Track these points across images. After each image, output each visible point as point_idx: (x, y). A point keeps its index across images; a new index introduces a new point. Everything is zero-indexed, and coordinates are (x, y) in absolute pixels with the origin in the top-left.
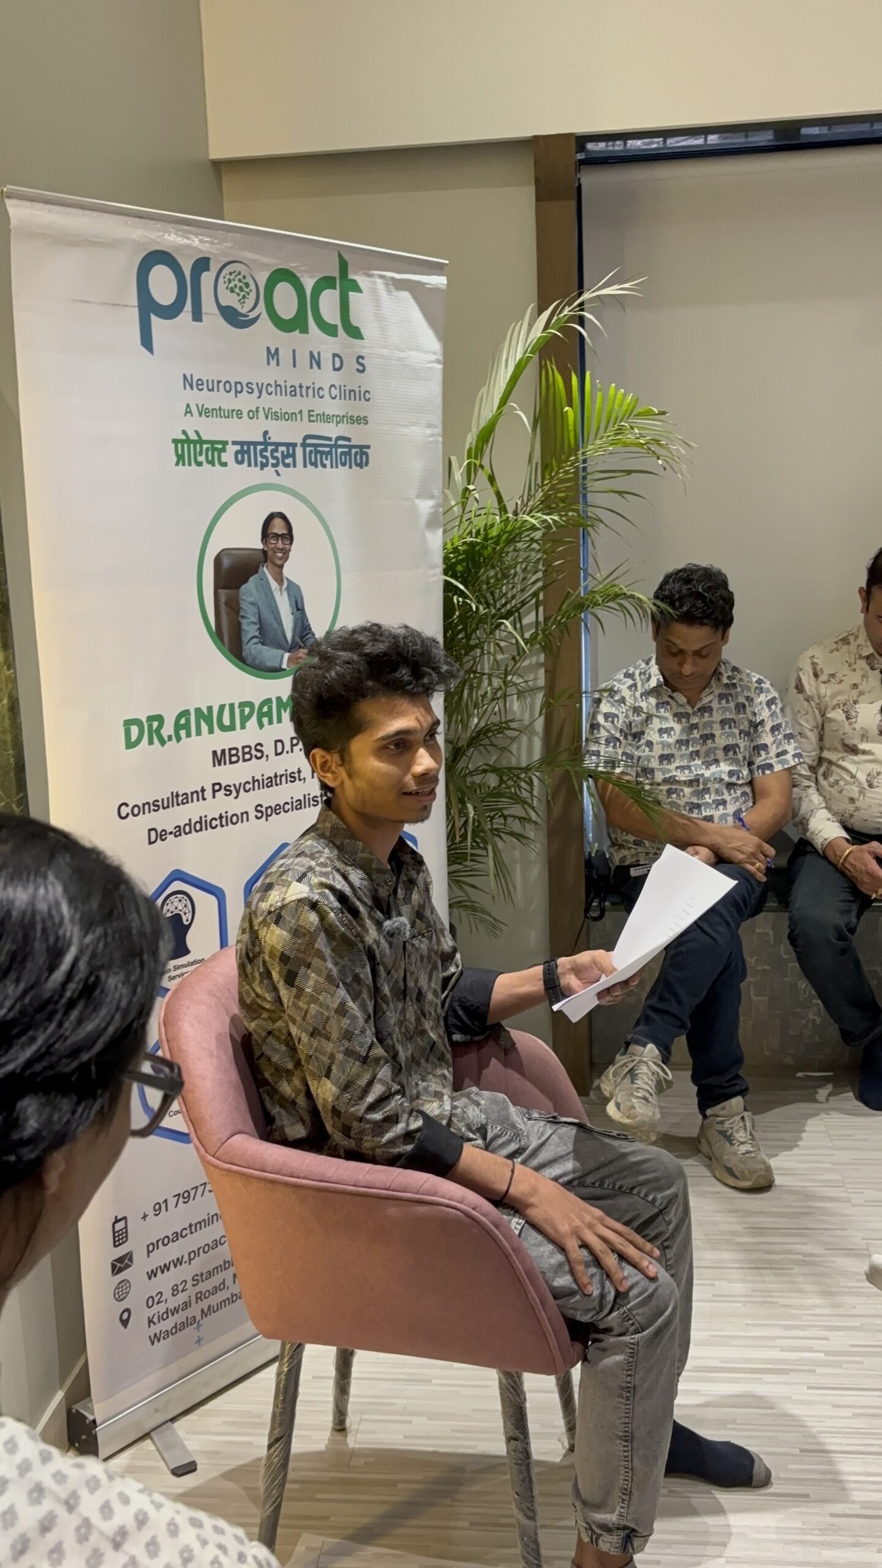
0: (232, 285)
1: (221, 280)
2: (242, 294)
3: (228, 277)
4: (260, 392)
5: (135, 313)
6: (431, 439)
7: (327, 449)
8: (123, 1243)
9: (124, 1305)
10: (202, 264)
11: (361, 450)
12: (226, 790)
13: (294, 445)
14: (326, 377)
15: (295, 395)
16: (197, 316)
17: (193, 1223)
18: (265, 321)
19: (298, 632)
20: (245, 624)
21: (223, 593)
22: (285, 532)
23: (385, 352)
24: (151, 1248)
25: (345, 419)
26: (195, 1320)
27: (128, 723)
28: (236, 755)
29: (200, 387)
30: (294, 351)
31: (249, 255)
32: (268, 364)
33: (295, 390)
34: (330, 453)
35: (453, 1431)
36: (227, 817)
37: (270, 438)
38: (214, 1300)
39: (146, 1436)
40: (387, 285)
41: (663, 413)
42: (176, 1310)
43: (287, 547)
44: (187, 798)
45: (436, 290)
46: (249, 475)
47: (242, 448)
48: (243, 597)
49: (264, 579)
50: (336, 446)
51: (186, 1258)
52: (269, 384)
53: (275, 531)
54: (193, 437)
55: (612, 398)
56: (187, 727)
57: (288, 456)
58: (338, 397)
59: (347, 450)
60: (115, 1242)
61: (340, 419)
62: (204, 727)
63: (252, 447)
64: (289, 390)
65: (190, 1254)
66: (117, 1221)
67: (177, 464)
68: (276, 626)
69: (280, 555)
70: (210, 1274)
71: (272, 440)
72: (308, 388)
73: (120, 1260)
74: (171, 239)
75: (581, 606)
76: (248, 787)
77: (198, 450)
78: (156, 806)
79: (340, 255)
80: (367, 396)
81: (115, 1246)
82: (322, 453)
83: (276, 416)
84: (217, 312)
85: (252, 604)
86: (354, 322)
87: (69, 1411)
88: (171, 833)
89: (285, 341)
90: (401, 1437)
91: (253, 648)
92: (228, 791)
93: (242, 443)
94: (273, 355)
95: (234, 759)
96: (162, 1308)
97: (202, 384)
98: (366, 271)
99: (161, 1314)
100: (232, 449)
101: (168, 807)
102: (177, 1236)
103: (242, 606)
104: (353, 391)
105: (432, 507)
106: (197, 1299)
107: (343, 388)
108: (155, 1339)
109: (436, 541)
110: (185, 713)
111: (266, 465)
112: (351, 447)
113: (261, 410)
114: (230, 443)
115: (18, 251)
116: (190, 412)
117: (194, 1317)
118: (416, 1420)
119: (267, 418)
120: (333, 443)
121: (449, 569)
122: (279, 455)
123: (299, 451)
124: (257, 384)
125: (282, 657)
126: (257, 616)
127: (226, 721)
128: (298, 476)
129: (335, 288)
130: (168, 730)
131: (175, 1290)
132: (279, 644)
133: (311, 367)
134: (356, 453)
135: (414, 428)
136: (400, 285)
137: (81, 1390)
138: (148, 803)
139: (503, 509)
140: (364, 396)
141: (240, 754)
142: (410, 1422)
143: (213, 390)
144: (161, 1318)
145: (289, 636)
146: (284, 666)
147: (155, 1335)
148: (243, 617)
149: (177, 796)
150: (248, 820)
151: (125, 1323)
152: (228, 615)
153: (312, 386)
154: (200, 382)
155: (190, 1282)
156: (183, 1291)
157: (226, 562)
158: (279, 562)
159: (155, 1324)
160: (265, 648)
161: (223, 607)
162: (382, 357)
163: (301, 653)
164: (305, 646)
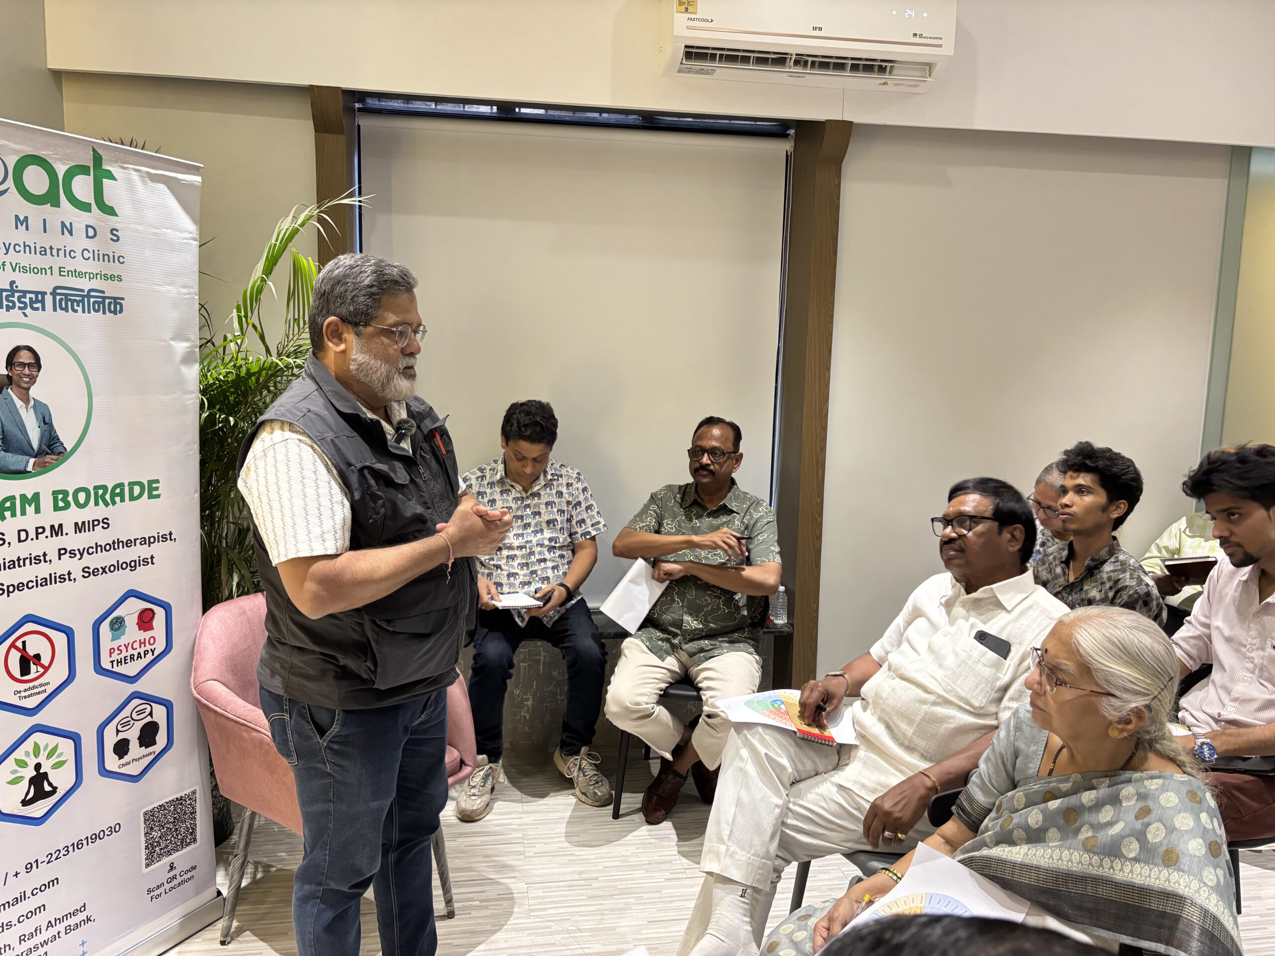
6: (186, 296)
7: (78, 298)
11: (115, 301)
13: (43, 294)
14: (79, 242)
15: (45, 254)
18: (13, 194)
22: (33, 361)
23: (139, 227)
25: (99, 276)
30: (45, 220)
32: (17, 228)
33: (45, 251)
34: (83, 301)
37: (17, 287)
40: (142, 177)
43: (34, 373)
45: (191, 185)
49: (8, 398)
50: (89, 296)
52: (16, 244)
53: (21, 360)
57: (37, 301)
58: (92, 258)
59: (101, 300)
61: (92, 276)
64: (38, 250)
69: (26, 379)
71: (19, 289)
72: (58, 250)
79: (94, 150)
80: (121, 260)
82: (73, 301)
83: (24, 270)
86: (108, 202)
89: (35, 212)
98: (121, 165)
104: (107, 255)
105: (188, 348)
107: (96, 253)
109: (192, 373)
111: (13, 307)
112: (104, 298)
113: (7, 264)
119: (14, 270)
120: (86, 293)
122: (27, 300)
123: (49, 299)
124: (4, 243)
125: (28, 462)
128: (47, 317)
129: (88, 174)
132: (25, 450)
133: (63, 234)
134: (110, 304)
135: (169, 288)
136: (155, 178)
139: (268, 352)
145: (35, 445)
146: (30, 468)
153: (63, 249)
158: (25, 385)
160: (10, 454)
162: (137, 231)
163: (48, 458)
164: (53, 453)
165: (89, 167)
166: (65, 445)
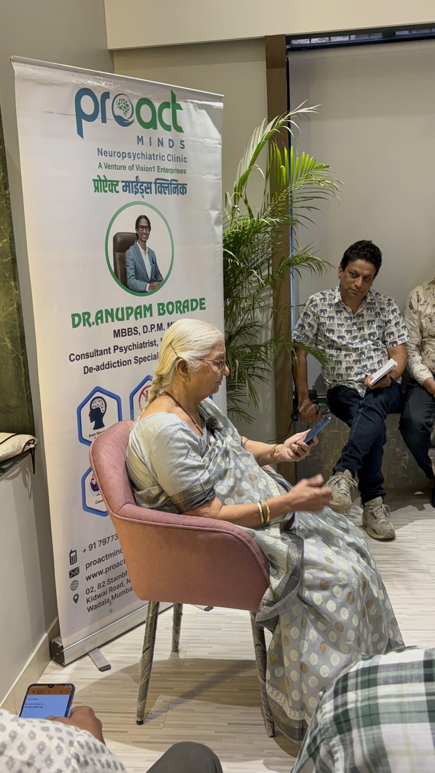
0: (120, 105)
1: (115, 103)
2: (125, 110)
3: (118, 101)
4: (134, 157)
5: (74, 118)
6: (217, 181)
7: (166, 185)
8: (75, 563)
9: (75, 592)
10: (106, 95)
11: (183, 186)
12: (120, 349)
13: (151, 183)
14: (166, 151)
15: (151, 159)
16: (104, 120)
17: (108, 554)
18: (136, 123)
19: (153, 274)
20: (128, 270)
21: (118, 254)
22: (147, 225)
23: (194, 139)
24: (88, 565)
25: (175, 171)
26: (109, 600)
27: (73, 316)
28: (125, 332)
29: (106, 154)
30: (150, 138)
31: (128, 91)
32: (138, 144)
33: (151, 157)
34: (168, 187)
35: (232, 651)
36: (121, 362)
37: (139, 179)
38: (118, 591)
39: (87, 654)
40: (194, 106)
41: (328, 167)
42: (100, 596)
43: (148, 232)
44: (102, 353)
45: (218, 109)
46: (130, 197)
47: (126, 184)
48: (127, 256)
49: (137, 247)
50: (171, 184)
51: (104, 571)
52: (138, 154)
53: (142, 224)
54: (103, 178)
55: (303, 160)
56: (101, 318)
57: (148, 188)
58: (172, 160)
59: (176, 186)
60: (71, 562)
61: (172, 171)
62: (110, 319)
63: (131, 184)
64: (148, 156)
65: (106, 569)
66: (72, 552)
67: (95, 191)
68: (143, 270)
69: (144, 236)
70: (116, 579)
71: (140, 181)
72: (157, 156)
73: (73, 571)
74: (90, 83)
75: (290, 264)
76: (131, 348)
77: (105, 185)
78: (87, 356)
79: (172, 92)
80: (186, 160)
81: (71, 564)
82: (164, 187)
83: (142, 169)
84: (113, 118)
85: (131, 259)
86: (179, 125)
87: (50, 643)
88: (95, 369)
89: (146, 133)
90: (207, 653)
91: (132, 281)
92: (121, 349)
93: (126, 182)
94: (140, 140)
95: (124, 334)
96: (93, 594)
97: (107, 153)
98: (184, 100)
99: (93, 597)
100: (121, 185)
101: (93, 356)
102: (100, 560)
103: (127, 260)
104: (179, 157)
105: (218, 214)
106: (110, 590)
107: (174, 156)
108: (90, 609)
109: (219, 231)
110: (100, 312)
111: (138, 192)
112: (178, 185)
113: (135, 166)
114: (120, 182)
115: (19, 87)
116: (101, 166)
117: (109, 599)
118: (214, 646)
119: (138, 170)
120: (169, 182)
121: (226, 245)
122: (143, 188)
123: (153, 186)
124: (133, 153)
125: (146, 286)
126: (134, 266)
127: (120, 316)
128: (153, 198)
129: (170, 108)
130: (92, 319)
131: (99, 586)
132: (144, 279)
133: (159, 146)
134: (181, 188)
135: (208, 176)
136: (201, 107)
137: (56, 633)
138: (84, 354)
139: (252, 216)
140: (184, 160)
141: (127, 332)
142: (211, 647)
143: (112, 156)
144: (93, 599)
145: (149, 276)
146: (147, 290)
147: (90, 607)
148: (127, 266)
149: (97, 351)
150: (131, 364)
151: (76, 601)
152: (120, 265)
153: (159, 155)
154: (106, 152)
155: (106, 583)
156: (103, 587)
157: (119, 239)
158: (144, 240)
159: (90, 602)
160: (139, 281)
161: (117, 261)
162: (193, 141)
163: (155, 284)
164: (157, 281)
165: (170, 103)
166: (162, 276)
